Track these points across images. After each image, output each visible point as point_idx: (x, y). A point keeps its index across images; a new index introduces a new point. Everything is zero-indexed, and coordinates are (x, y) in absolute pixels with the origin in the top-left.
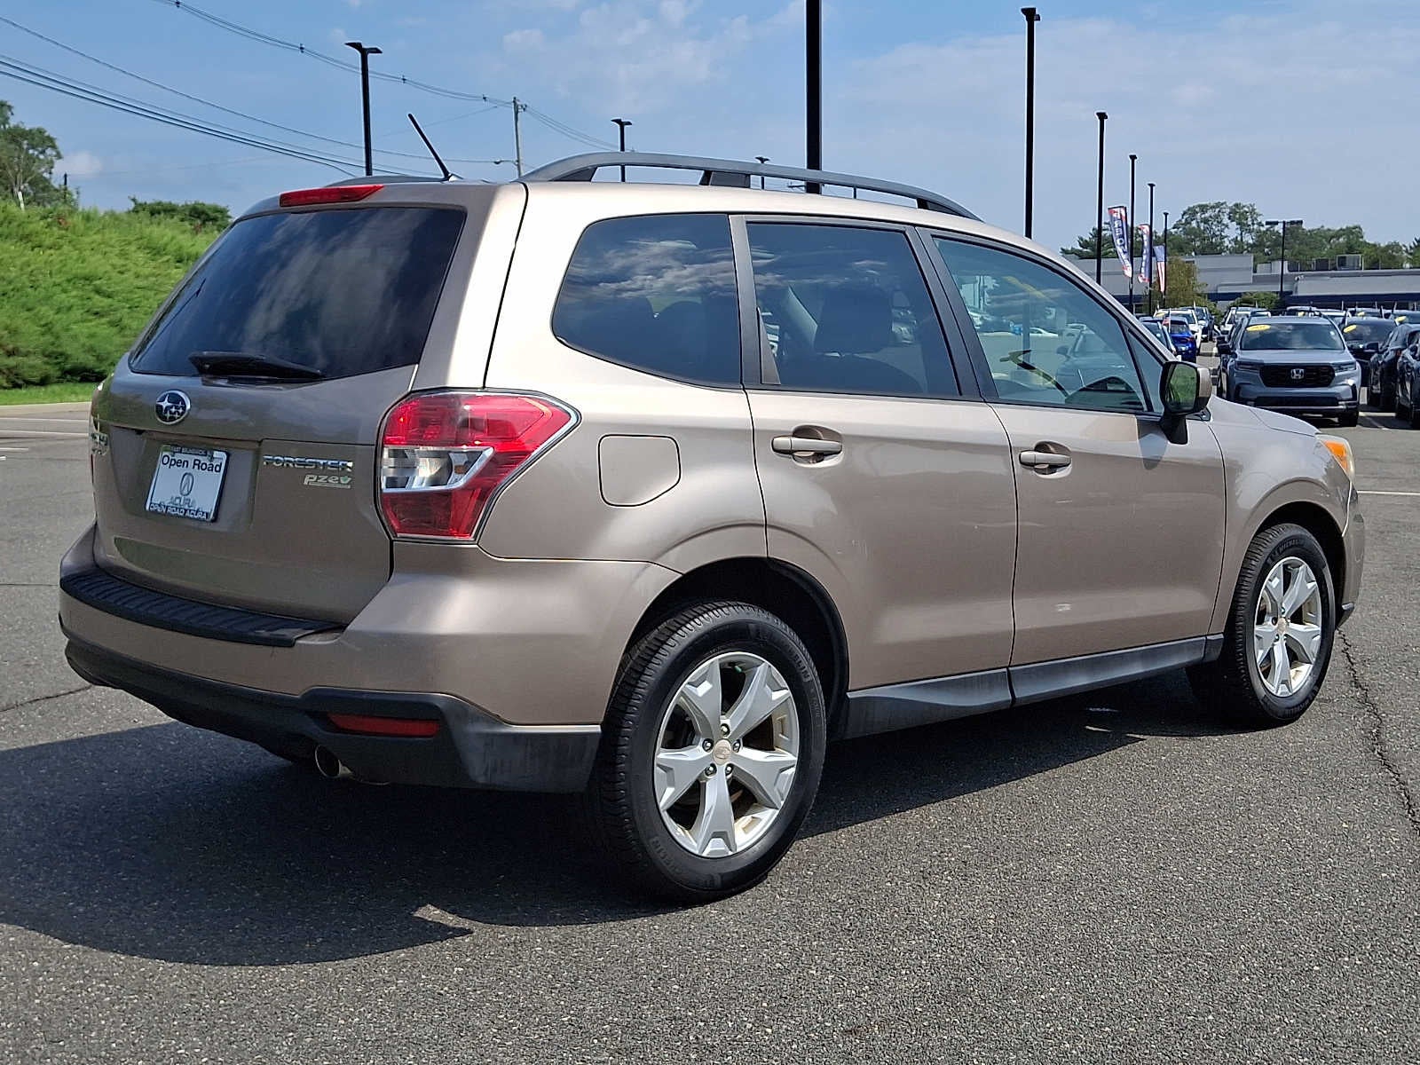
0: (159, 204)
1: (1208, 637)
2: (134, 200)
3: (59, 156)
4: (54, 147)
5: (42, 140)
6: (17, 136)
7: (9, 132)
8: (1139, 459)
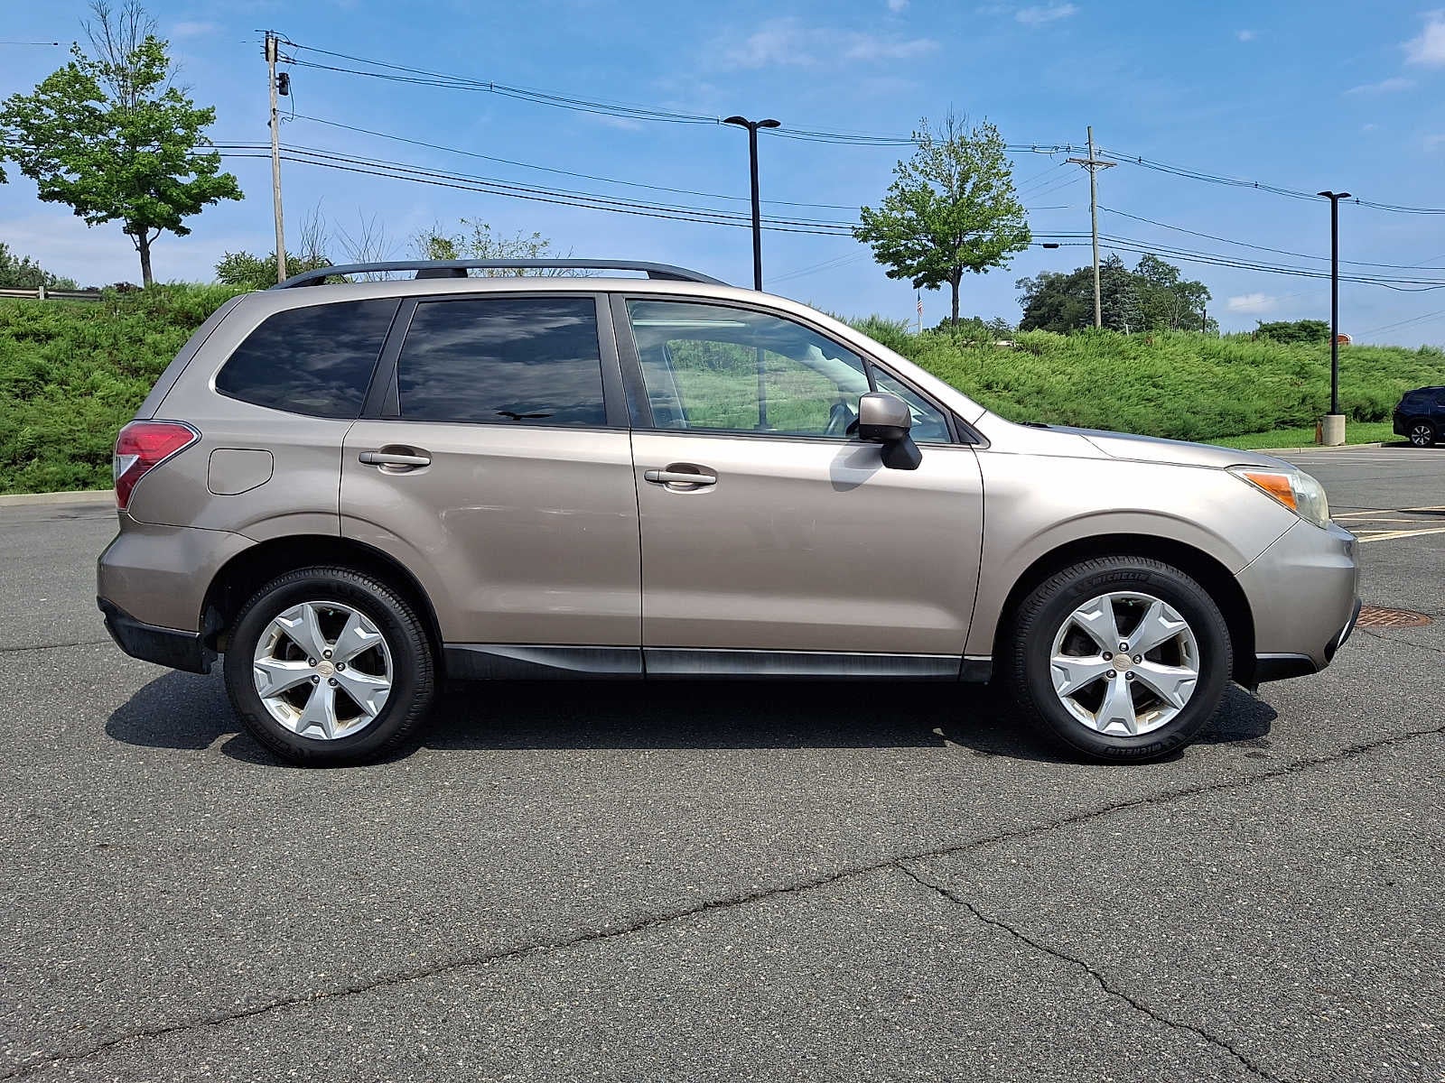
0: (1277, 324)
1: (966, 657)
2: (1260, 323)
3: (1209, 298)
4: (1205, 293)
5: (1199, 289)
6: (1183, 288)
7: (1179, 286)
8: (828, 482)
